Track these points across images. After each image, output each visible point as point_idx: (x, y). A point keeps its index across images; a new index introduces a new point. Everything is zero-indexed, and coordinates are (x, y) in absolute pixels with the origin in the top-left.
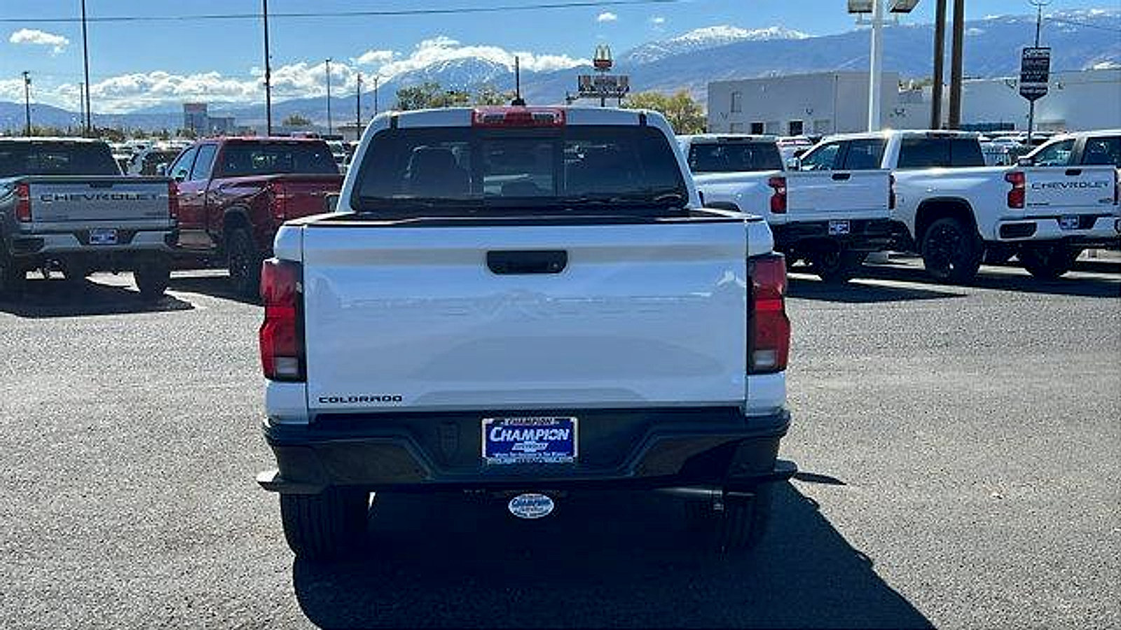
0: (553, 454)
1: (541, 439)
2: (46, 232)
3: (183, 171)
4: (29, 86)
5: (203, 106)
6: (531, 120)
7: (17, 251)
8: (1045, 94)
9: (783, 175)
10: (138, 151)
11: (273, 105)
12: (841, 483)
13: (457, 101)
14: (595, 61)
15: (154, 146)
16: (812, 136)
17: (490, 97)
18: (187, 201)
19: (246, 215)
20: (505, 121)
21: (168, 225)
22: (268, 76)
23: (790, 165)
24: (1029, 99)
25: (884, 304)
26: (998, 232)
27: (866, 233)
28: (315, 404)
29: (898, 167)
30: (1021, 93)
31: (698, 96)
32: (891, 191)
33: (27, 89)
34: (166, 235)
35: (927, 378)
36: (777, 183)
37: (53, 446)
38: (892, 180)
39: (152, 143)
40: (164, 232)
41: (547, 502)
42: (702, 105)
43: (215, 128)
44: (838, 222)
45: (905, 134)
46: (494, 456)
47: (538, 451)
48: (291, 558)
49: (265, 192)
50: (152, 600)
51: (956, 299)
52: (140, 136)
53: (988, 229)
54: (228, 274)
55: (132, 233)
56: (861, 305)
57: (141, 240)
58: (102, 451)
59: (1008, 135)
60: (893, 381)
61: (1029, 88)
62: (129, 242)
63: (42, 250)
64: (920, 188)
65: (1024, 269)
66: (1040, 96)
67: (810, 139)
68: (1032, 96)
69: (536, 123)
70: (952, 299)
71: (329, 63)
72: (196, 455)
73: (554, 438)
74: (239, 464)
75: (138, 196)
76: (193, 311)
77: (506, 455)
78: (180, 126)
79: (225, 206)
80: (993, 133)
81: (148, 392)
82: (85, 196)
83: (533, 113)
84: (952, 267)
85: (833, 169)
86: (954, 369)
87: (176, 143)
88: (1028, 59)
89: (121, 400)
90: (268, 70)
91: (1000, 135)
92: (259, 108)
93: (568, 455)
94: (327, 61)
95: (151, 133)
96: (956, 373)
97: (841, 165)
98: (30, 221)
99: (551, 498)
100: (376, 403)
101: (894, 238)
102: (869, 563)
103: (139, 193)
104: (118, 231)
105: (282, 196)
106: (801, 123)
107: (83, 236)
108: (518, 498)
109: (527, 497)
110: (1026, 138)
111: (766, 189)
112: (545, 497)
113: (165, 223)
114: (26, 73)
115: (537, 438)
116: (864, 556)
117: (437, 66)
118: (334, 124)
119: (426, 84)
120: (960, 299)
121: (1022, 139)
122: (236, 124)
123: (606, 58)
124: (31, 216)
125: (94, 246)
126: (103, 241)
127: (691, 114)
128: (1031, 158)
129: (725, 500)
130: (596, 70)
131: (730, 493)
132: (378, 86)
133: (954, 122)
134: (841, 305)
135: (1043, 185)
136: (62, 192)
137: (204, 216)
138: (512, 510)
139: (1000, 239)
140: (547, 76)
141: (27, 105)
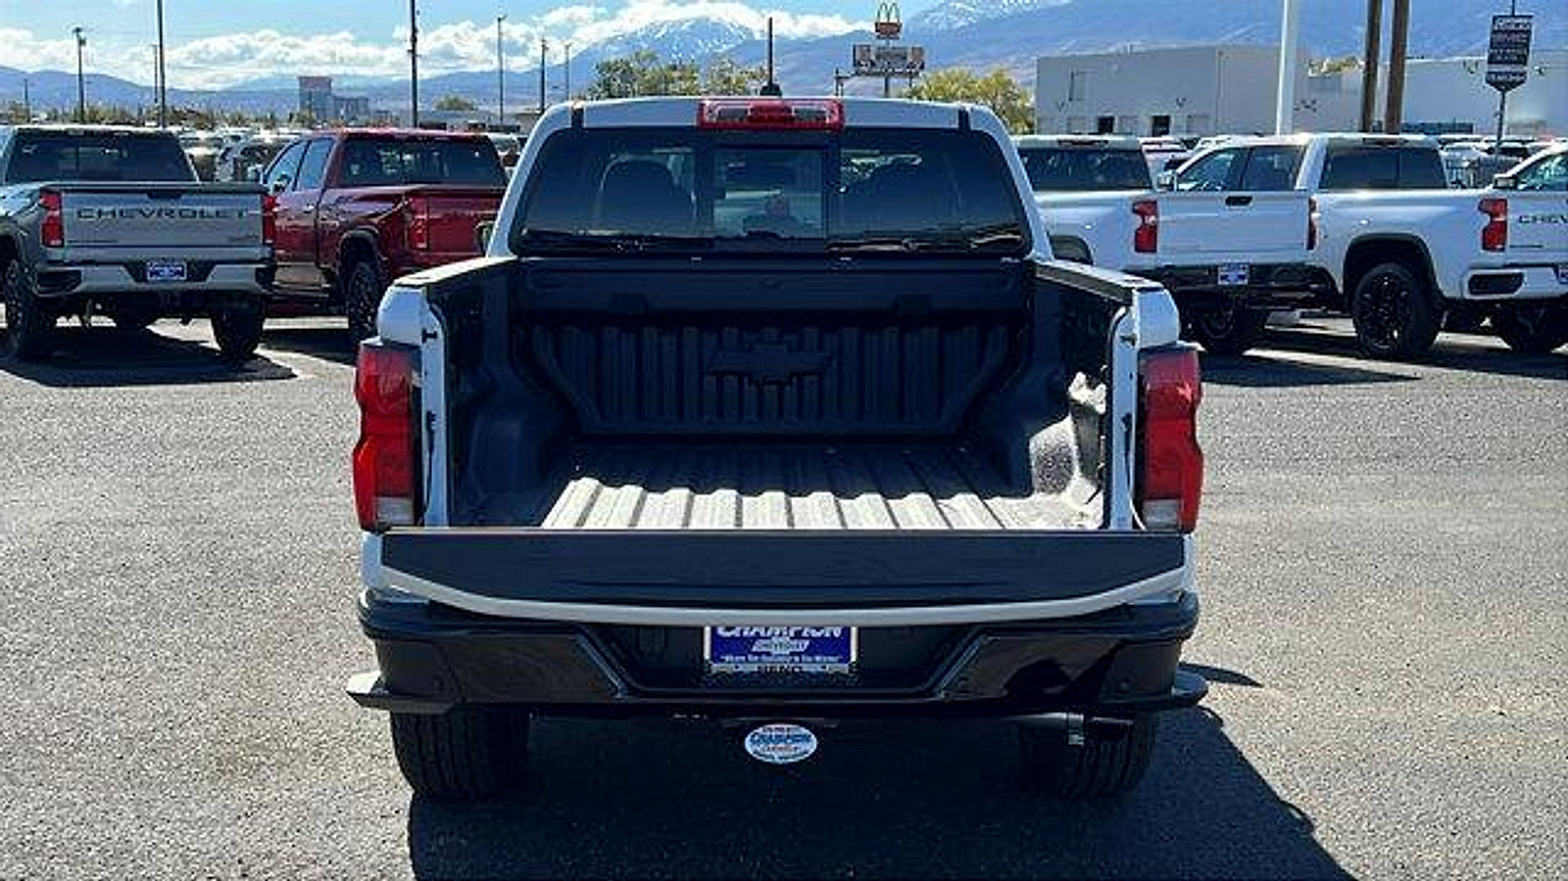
0: (818, 658)
2: (85, 263)
3: (284, 177)
4: (83, 49)
5: (325, 81)
6: (792, 118)
7: (44, 288)
8: (1522, 82)
9: (1153, 197)
10: (231, 143)
11: (423, 82)
12: (1254, 684)
13: (680, 78)
14: (876, 24)
15: (255, 137)
16: (1185, 137)
17: (727, 74)
18: (290, 219)
19: (372, 240)
20: (750, 118)
21: (259, 257)
22: (414, 40)
23: (1163, 182)
24: (1499, 89)
25: (1297, 389)
26: (1466, 286)
27: (1273, 284)
29: (1320, 187)
30: (1488, 82)
31: (1022, 77)
32: (1311, 224)
33: (80, 53)
34: (258, 270)
35: (1372, 510)
36: (1145, 208)
37: (66, 593)
38: (1312, 207)
39: (252, 133)
40: (254, 266)
41: (807, 739)
42: (1028, 89)
43: (342, 112)
44: (1231, 267)
45: (1330, 139)
46: (723, 661)
47: (792, 654)
48: (406, 794)
49: (400, 210)
50: (187, 864)
51: (1403, 383)
52: (237, 121)
53: (1451, 282)
54: (346, 326)
55: (208, 266)
56: (1264, 390)
57: (220, 278)
58: (137, 602)
59: (1466, 140)
60: (1321, 512)
61: (1501, 73)
62: (204, 279)
63: (78, 289)
64: (1352, 218)
65: (1499, 339)
66: (1513, 85)
67: (1185, 142)
68: (1504, 85)
69: (797, 122)
70: (1399, 383)
71: (503, 23)
72: (276, 612)
73: (819, 634)
74: (341, 630)
75: (217, 213)
76: (293, 380)
77: (743, 658)
78: (294, 108)
79: (344, 227)
80: (1443, 136)
81: (215, 509)
82: (141, 212)
83: (793, 108)
84: (1396, 334)
85: (1224, 189)
86: (1412, 496)
87: (285, 132)
88: (1499, 31)
89: (173, 521)
90: (414, 31)
91: (1455, 141)
92: (401, 84)
93: (840, 661)
94: (499, 20)
95: (252, 117)
96: (1415, 503)
97: (1236, 183)
98: (62, 246)
99: (813, 732)
101: (1313, 291)
102: (1307, 824)
103: (220, 208)
104: (189, 264)
105: (425, 217)
106: (1167, 118)
107: (137, 269)
108: (760, 730)
109: (773, 729)
110: (1494, 144)
111: (1128, 217)
112: (804, 731)
113: (257, 252)
114: (78, 30)
115: (792, 634)
116: (1299, 811)
117: (654, 28)
118: (508, 109)
119: (637, 54)
120: (1409, 384)
121: (1486, 146)
122: (372, 106)
123: (893, 20)
124: (63, 240)
125: (153, 283)
126: (168, 278)
127: (1013, 103)
128: (1514, 177)
129: (1086, 728)
130: (878, 37)
131: (1095, 719)
132: (571, 56)
133: (1393, 122)
134: (1236, 389)
135: (1535, 219)
136: (109, 205)
137: (312, 243)
138: (750, 750)
139: (1468, 296)
140: (810, 48)
141: (80, 75)
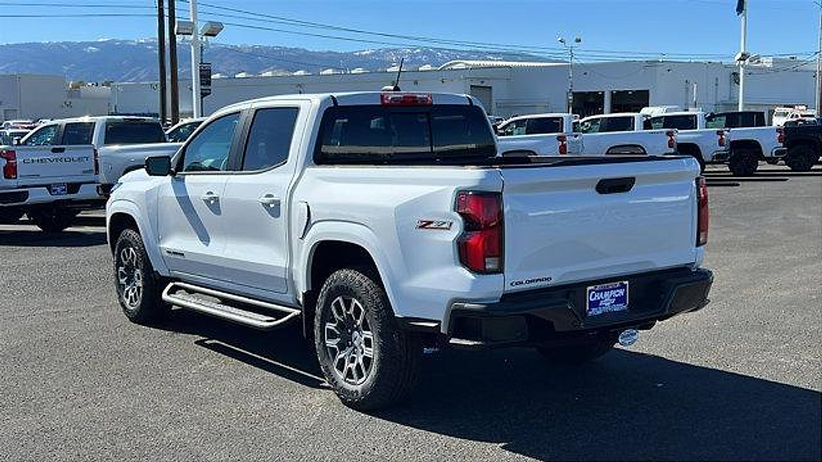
0: (618, 305)
1: (612, 297)
28: (509, 288)
46: (591, 311)
47: (611, 304)
73: (618, 295)
77: (597, 309)
93: (624, 306)
100: (539, 284)
